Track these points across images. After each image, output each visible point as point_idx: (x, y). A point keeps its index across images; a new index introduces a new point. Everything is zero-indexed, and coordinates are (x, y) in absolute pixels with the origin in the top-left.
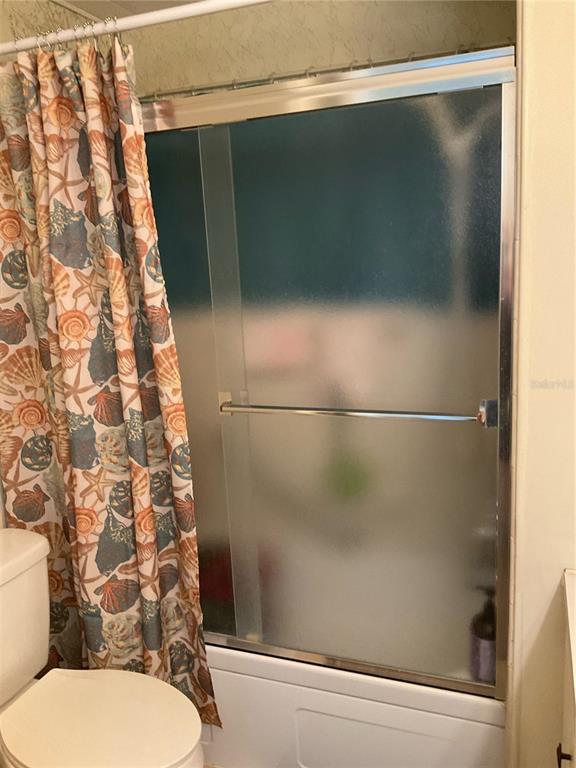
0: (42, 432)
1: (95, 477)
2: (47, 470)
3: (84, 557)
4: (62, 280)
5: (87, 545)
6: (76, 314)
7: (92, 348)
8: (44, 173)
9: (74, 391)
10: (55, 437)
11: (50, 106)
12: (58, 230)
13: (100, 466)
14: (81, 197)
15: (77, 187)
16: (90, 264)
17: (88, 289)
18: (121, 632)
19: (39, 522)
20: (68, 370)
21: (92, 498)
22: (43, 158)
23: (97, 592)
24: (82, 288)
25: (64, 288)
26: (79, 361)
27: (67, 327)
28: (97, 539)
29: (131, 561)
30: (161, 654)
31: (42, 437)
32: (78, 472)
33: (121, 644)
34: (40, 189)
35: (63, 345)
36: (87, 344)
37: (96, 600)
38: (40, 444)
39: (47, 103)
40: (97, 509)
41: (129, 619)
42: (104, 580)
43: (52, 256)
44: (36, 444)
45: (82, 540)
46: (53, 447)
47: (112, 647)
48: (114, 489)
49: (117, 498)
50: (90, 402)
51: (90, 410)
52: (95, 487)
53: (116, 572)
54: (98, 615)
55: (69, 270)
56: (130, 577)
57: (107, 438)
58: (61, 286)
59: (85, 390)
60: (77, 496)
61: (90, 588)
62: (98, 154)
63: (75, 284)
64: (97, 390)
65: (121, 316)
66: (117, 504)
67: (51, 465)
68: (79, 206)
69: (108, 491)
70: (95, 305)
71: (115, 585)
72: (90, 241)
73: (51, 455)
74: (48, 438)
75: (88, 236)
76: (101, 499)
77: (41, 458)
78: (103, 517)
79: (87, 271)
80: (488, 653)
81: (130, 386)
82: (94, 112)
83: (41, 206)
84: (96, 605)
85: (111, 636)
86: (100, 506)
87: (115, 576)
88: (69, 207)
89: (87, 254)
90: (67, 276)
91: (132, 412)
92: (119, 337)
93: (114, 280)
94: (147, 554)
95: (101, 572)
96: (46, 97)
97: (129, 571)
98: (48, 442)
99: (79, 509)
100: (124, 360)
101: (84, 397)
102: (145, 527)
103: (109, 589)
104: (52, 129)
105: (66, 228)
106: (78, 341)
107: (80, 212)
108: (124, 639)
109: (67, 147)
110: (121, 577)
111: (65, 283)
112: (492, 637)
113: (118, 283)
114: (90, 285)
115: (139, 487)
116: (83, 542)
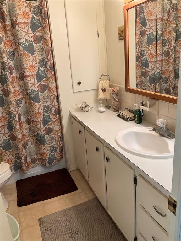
40: (41, 112)
48: (44, 107)
55: (30, 55)
70: (37, 64)
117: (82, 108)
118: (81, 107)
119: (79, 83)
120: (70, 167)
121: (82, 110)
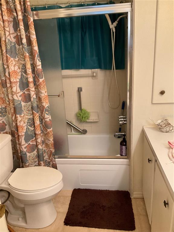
0: (3, 106)
1: (23, 117)
2: (6, 117)
3: (21, 139)
4: (11, 62)
5: (22, 136)
6: (15, 71)
7: (19, 81)
8: (4, 31)
9: (16, 93)
10: (7, 108)
11: (5, 11)
12: (9, 47)
13: (24, 114)
14: (14, 38)
15: (13, 35)
16: (18, 57)
17: (17, 64)
18: (32, 158)
19: (4, 132)
20: (14, 88)
21: (22, 123)
22: (3, 26)
23: (25, 148)
24: (16, 64)
25: (11, 64)
26: (16, 85)
27: (13, 75)
28: (24, 134)
29: (34, 139)
30: (44, 162)
31: (4, 108)
32: (18, 116)
33: (32, 161)
34: (2, 35)
35: (12, 80)
36: (18, 80)
37: (25, 150)
38: (3, 110)
39: (4, 10)
40: (24, 126)
41: (34, 154)
42: (27, 145)
43: (7, 55)
44: (2, 110)
45: (20, 134)
46: (7, 110)
47: (30, 162)
48: (28, 120)
49: (29, 123)
50: (20, 96)
51: (20, 99)
52: (23, 120)
53: (30, 142)
54: (26, 154)
55: (12, 59)
56: (34, 143)
57: (25, 106)
58: (11, 63)
59: (18, 93)
60: (18, 122)
61: (23, 147)
62: (22, 25)
63: (14, 63)
64: (21, 93)
65: (30, 72)
66: (29, 124)
67: (7, 116)
68: (14, 40)
69: (26, 121)
70: (20, 69)
71: (30, 146)
72: (17, 51)
73: (7, 113)
74: (5, 108)
75: (17, 49)
76: (25, 123)
77: (4, 114)
78: (25, 128)
79: (17, 59)
80: (125, 149)
81: (33, 91)
82: (20, 13)
83: (3, 40)
84: (25, 151)
85: (29, 159)
86: (24, 125)
87: (30, 143)
88: (11, 41)
89: (17, 54)
90: (12, 60)
91: (34, 98)
92: (29, 78)
93: (27, 61)
94: (39, 137)
95: (26, 142)
96: (4, 8)
97: (34, 142)
98: (5, 109)
99: (19, 126)
100: (31, 84)
101: (18, 95)
102: (38, 130)
103: (28, 147)
104: (6, 18)
105: (11, 47)
106: (16, 79)
107: (14, 42)
108: (33, 159)
109: (10, 23)
110: (31, 143)
111: (12, 63)
112: (126, 145)
113: (29, 62)
114: (18, 63)
115: (36, 119)
116: (20, 135)
117: (160, 126)
118: (158, 125)
119: (162, 93)
120: (134, 193)
121: (160, 129)
